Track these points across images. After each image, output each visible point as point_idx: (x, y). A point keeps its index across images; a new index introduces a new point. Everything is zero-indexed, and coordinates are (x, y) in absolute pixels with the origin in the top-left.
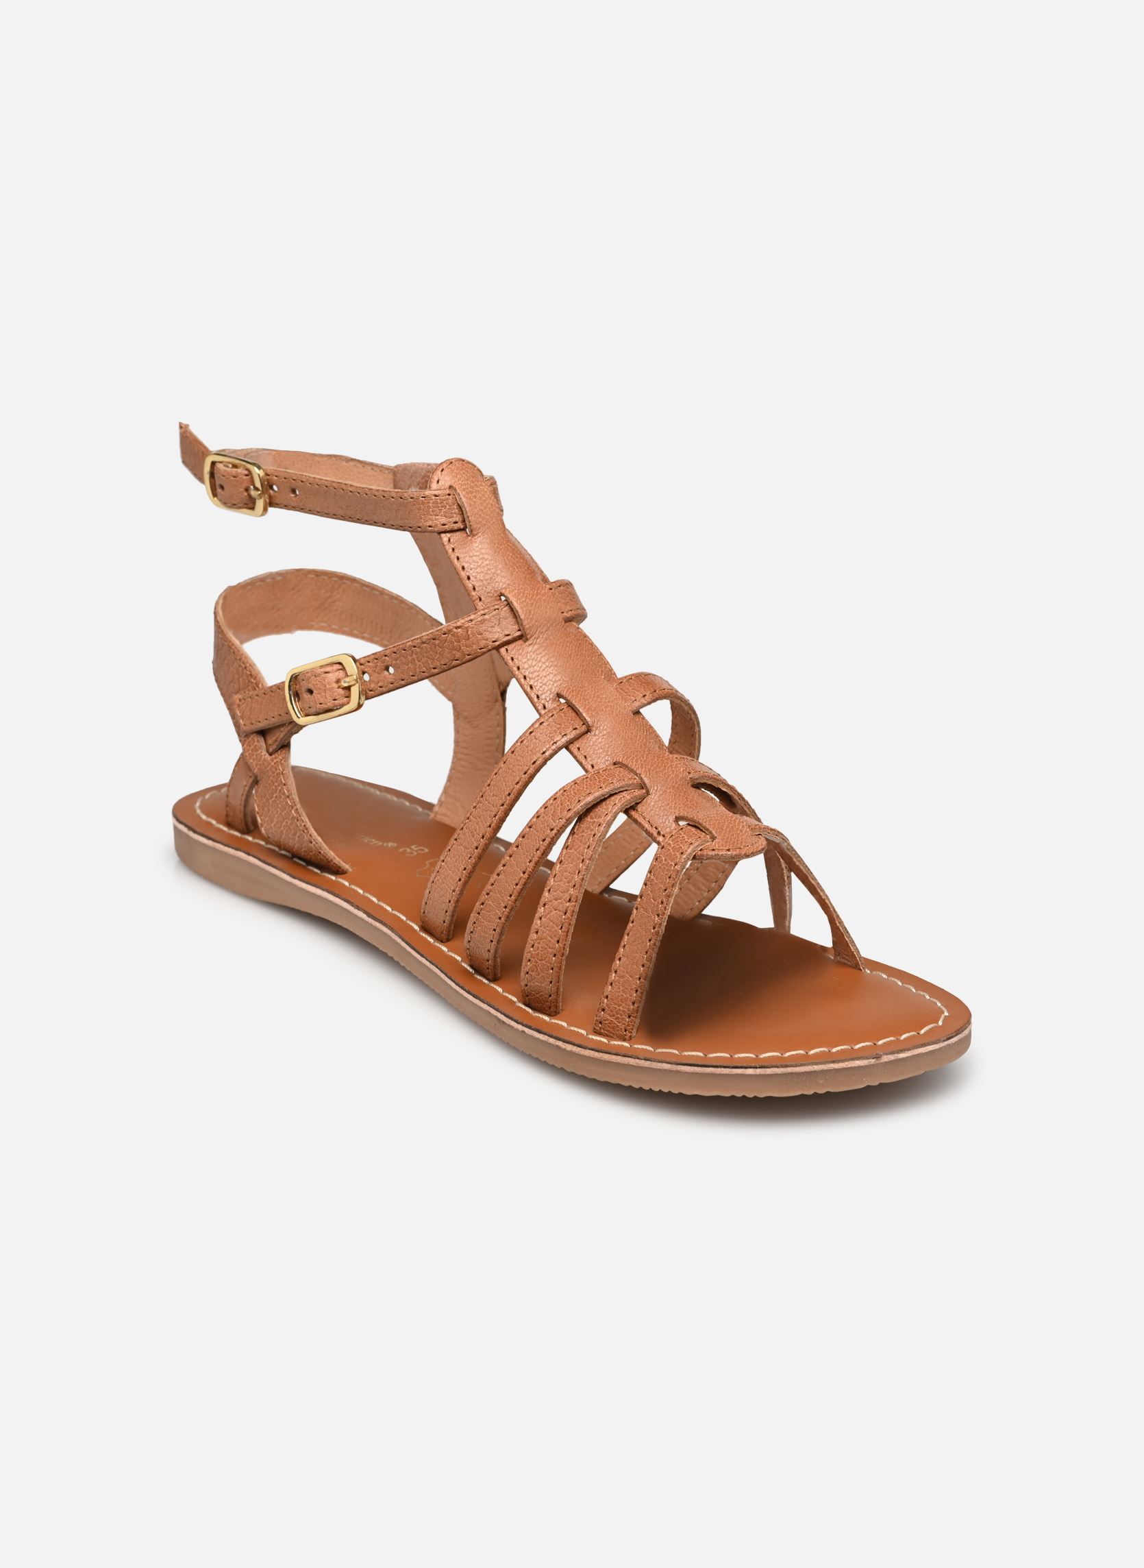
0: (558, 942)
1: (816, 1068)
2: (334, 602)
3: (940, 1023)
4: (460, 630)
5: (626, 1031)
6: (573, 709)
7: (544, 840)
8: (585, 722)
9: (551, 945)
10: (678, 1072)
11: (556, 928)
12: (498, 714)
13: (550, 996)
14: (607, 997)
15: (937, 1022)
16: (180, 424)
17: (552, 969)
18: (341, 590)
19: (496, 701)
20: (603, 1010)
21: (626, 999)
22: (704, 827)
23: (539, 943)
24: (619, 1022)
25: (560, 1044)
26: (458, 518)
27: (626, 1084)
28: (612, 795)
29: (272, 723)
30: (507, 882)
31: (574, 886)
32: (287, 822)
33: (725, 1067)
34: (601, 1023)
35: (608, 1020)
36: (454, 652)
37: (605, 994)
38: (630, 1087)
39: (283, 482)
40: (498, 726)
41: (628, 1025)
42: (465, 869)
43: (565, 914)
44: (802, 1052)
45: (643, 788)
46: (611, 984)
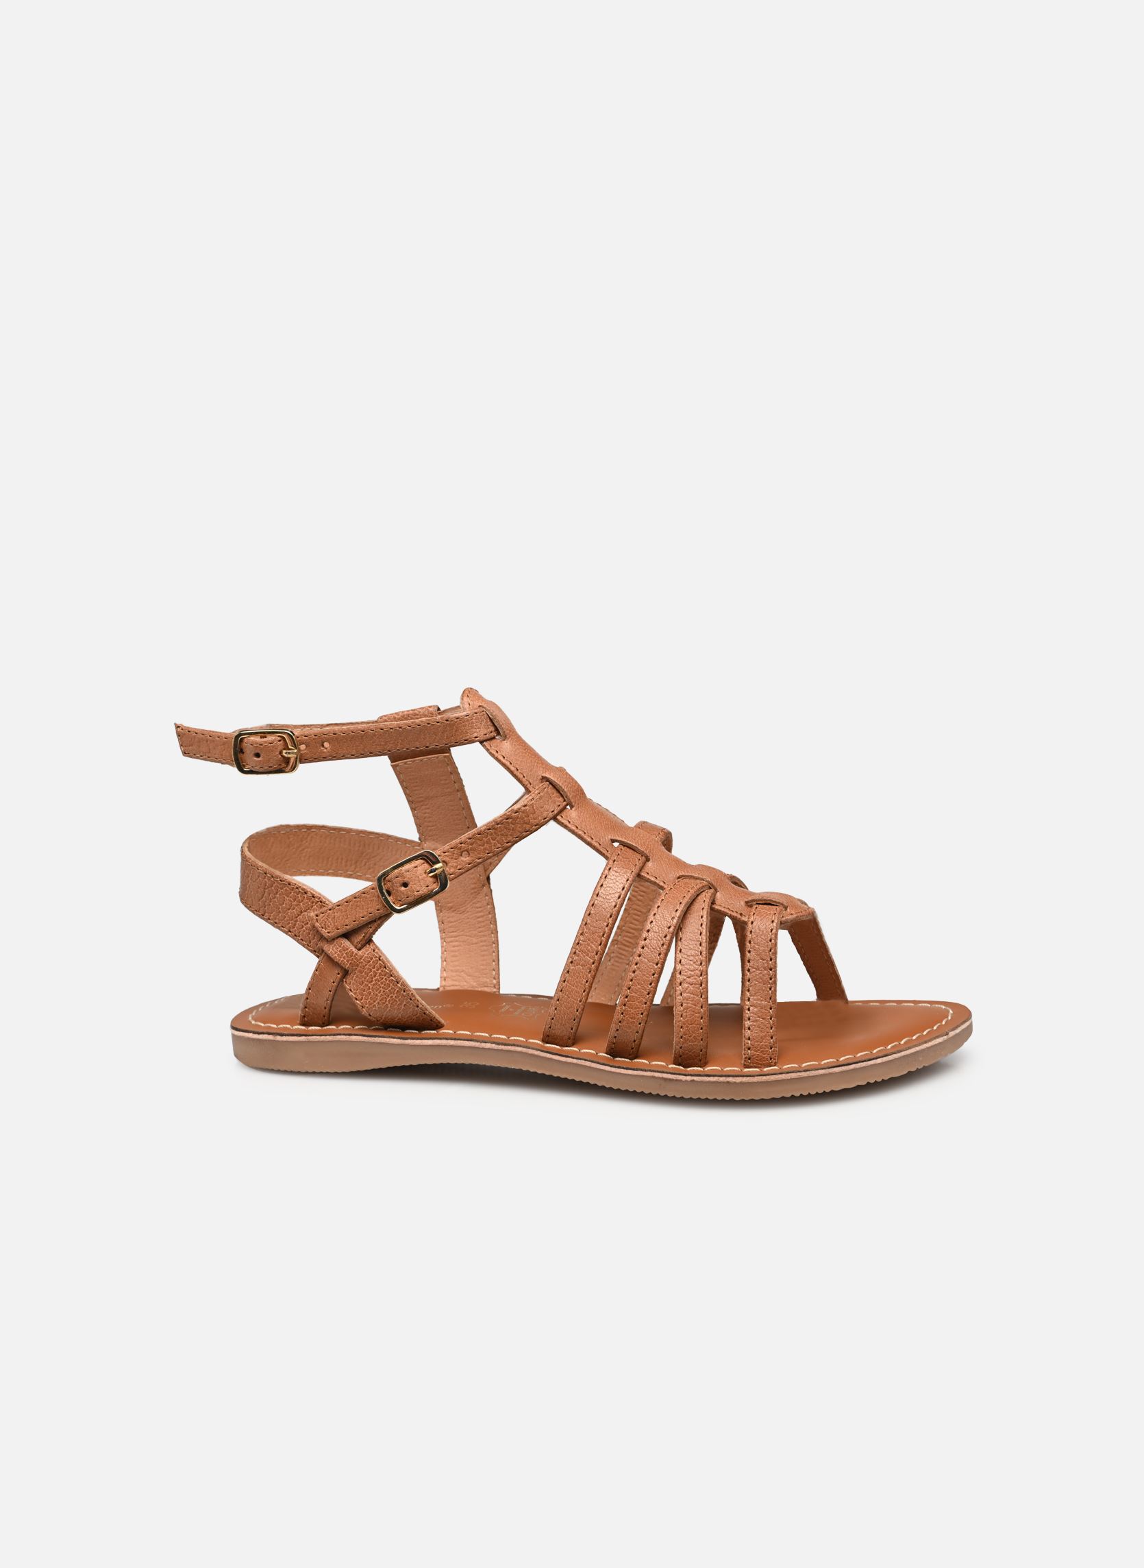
0: (702, 1007)
1: (918, 1049)
2: (303, 850)
3: (949, 1018)
4: (527, 807)
5: (771, 1059)
6: (628, 847)
7: (665, 937)
8: (642, 854)
9: (696, 1011)
10: (830, 1074)
11: (697, 998)
12: (486, 896)
13: (701, 1051)
14: (749, 1039)
15: (948, 1017)
16: (175, 724)
17: (702, 1029)
18: (309, 838)
19: (483, 886)
20: (749, 1049)
21: (765, 1036)
22: (775, 902)
23: (686, 1012)
24: (765, 1054)
25: (730, 1079)
26: (492, 729)
27: (779, 1096)
28: (698, 895)
29: (362, 922)
30: (644, 975)
31: (701, 964)
32: (392, 996)
33: (863, 1062)
34: (749, 1059)
35: (755, 1055)
36: (525, 826)
37: (747, 1037)
38: (793, 1097)
39: (314, 739)
40: (488, 904)
41: (773, 1054)
42: (587, 981)
43: (701, 985)
44: (897, 1043)
45: (711, 888)
46: (749, 1029)
